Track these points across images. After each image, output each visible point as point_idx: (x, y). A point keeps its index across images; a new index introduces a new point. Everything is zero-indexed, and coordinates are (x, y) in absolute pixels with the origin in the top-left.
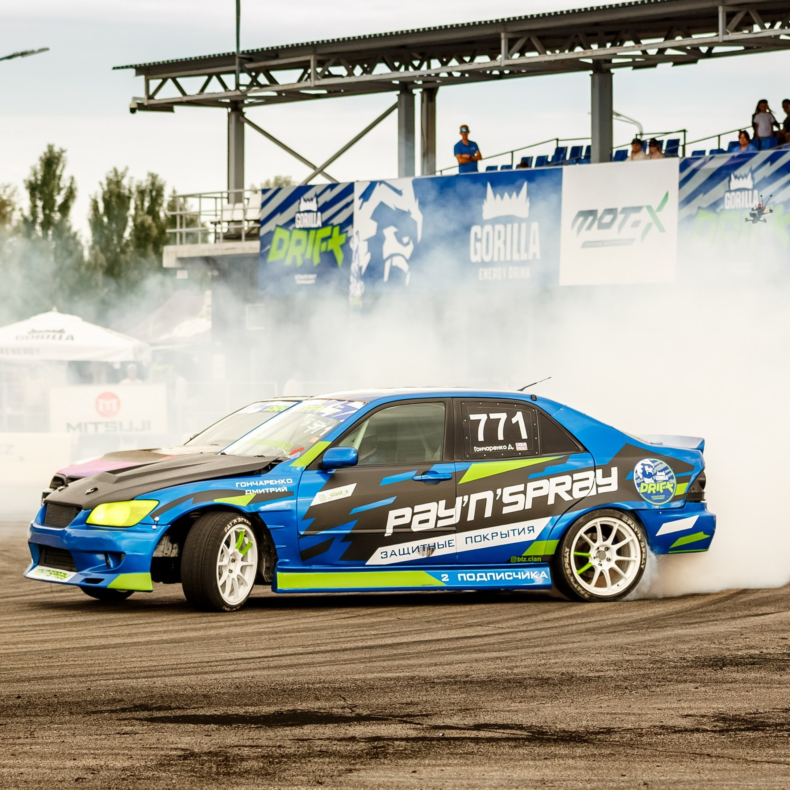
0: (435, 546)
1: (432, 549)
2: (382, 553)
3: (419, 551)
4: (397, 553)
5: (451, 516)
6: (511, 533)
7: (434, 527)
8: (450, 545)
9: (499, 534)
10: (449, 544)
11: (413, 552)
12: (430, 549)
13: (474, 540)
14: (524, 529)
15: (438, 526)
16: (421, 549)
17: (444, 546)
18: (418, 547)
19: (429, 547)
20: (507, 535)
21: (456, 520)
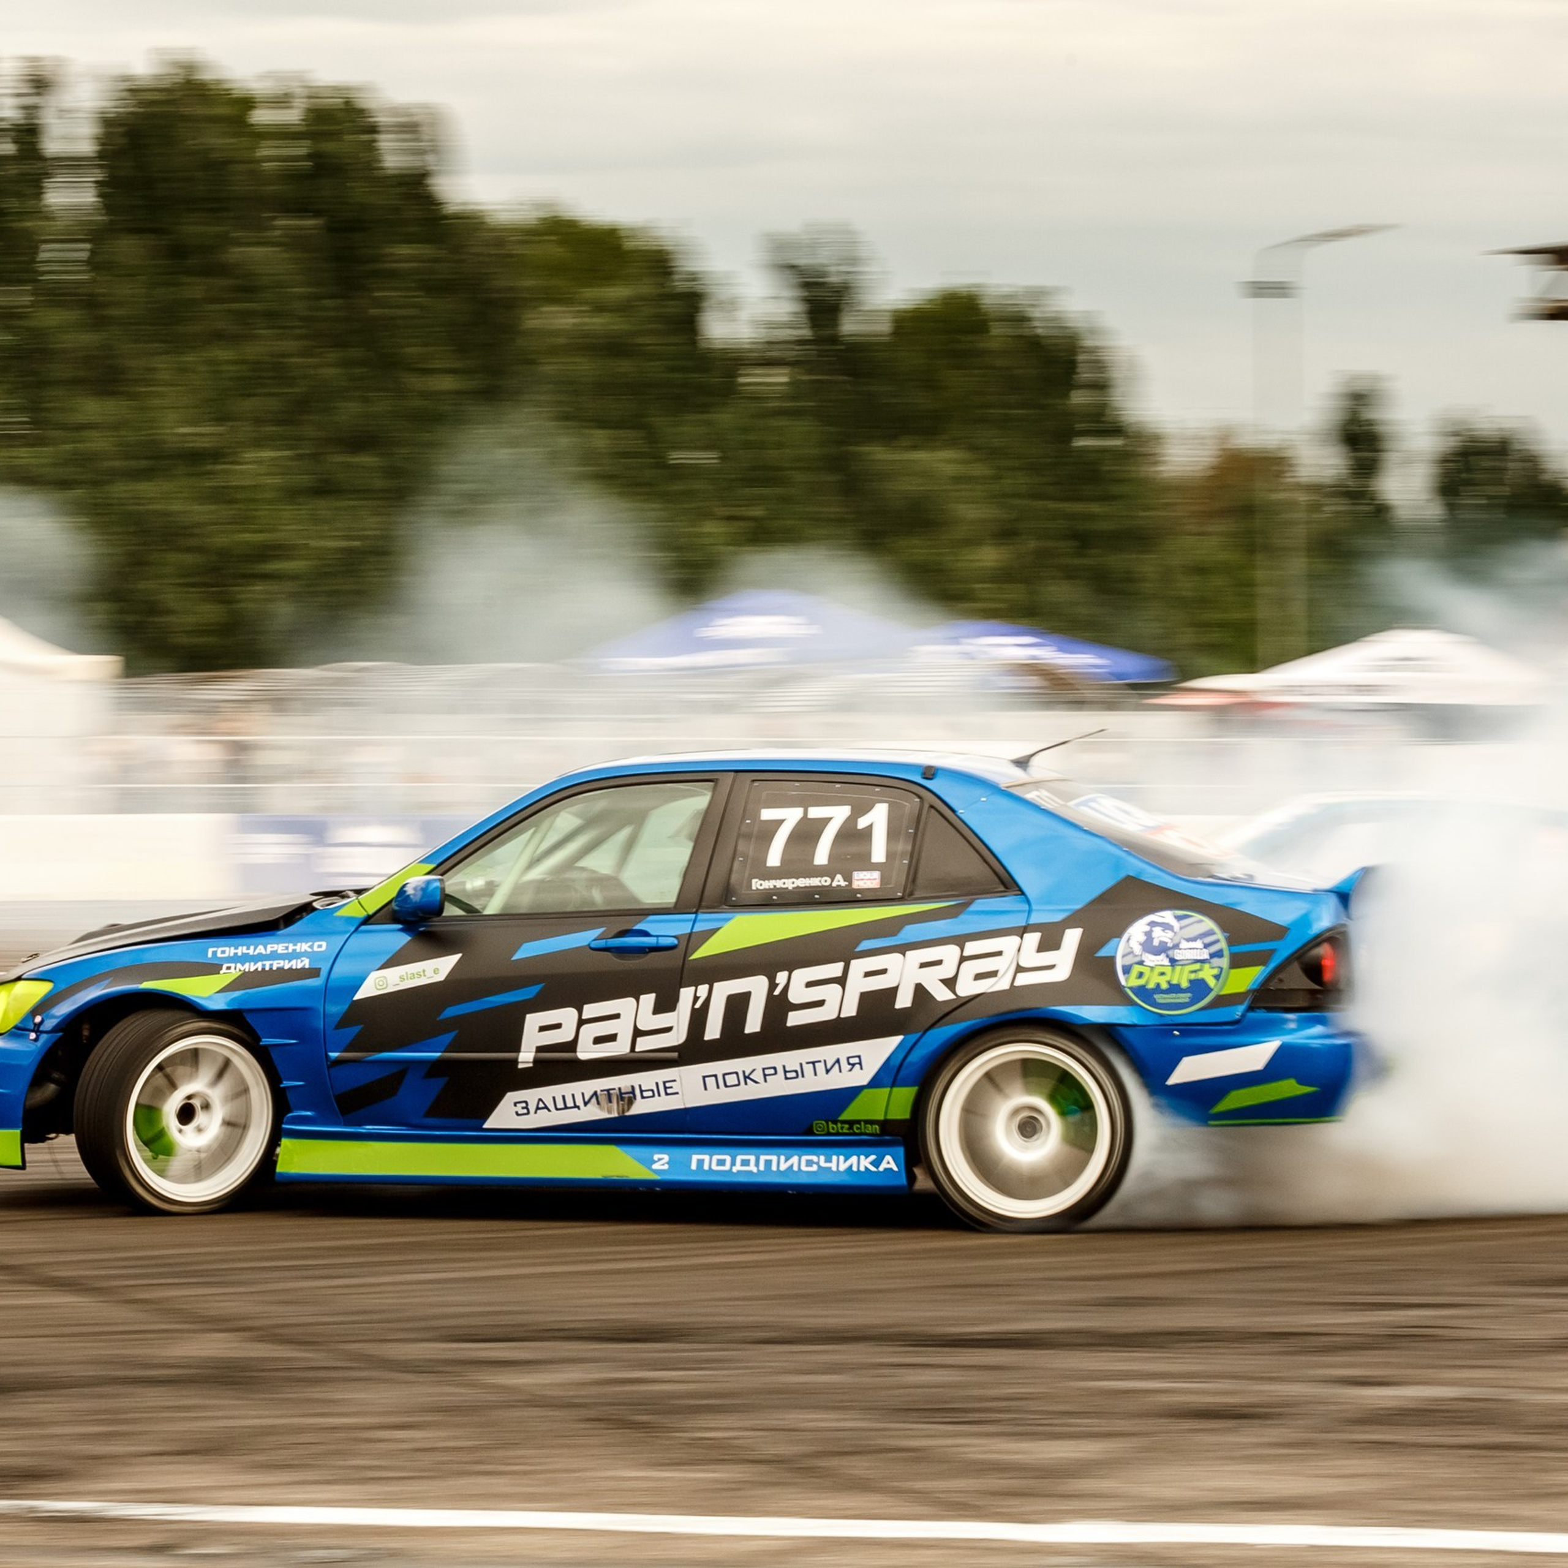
0: (633, 1092)
1: (627, 1098)
2: (515, 1104)
3: (598, 1103)
4: (551, 1106)
5: (668, 1030)
6: (808, 1069)
7: (627, 1050)
8: (669, 1091)
9: (780, 1071)
10: (666, 1088)
11: (586, 1104)
12: (622, 1099)
13: (722, 1081)
14: (838, 1061)
15: (637, 1049)
16: (603, 1099)
17: (655, 1093)
18: (595, 1093)
19: (621, 1094)
20: (799, 1073)
21: (678, 1037)
